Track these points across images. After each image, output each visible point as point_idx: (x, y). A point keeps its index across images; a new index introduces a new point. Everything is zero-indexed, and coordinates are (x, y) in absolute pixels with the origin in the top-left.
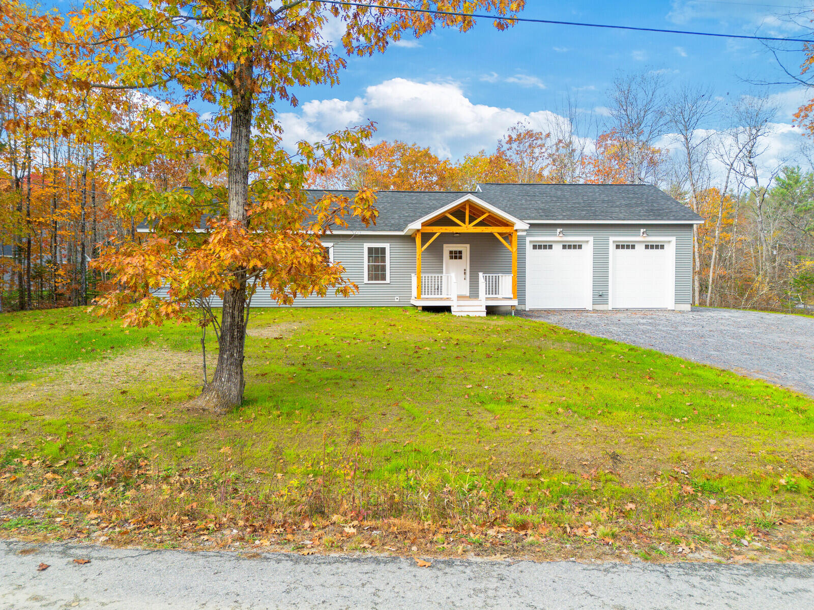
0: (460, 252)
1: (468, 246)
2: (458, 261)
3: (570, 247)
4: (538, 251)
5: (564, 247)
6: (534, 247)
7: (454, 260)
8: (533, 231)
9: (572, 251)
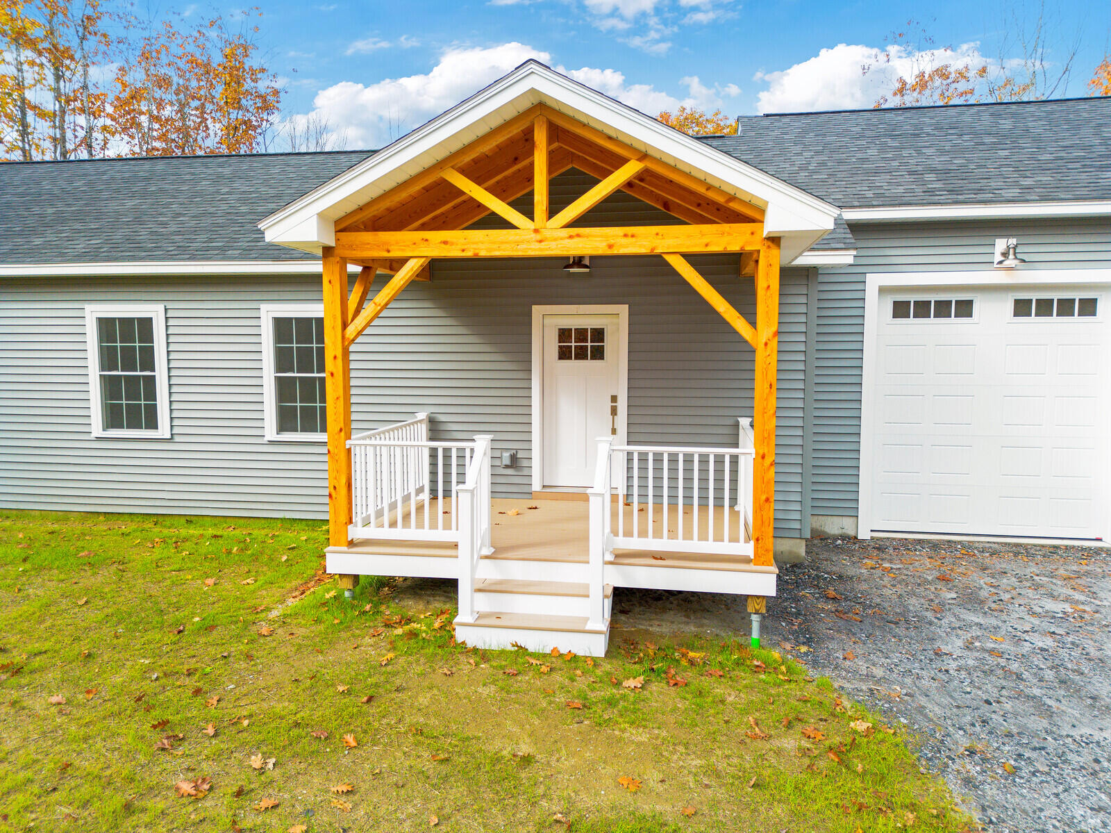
0: (599, 334)
1: (623, 310)
2: (589, 364)
3: (1045, 308)
4: (913, 326)
5: (1022, 308)
6: (900, 310)
7: (573, 364)
8: (897, 251)
9: (1055, 323)
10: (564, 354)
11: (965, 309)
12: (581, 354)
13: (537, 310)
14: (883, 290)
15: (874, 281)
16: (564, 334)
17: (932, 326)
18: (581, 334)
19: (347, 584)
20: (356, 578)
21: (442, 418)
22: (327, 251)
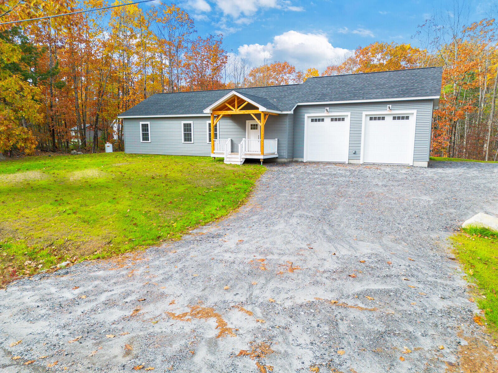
0: (257, 125)
3: (336, 120)
4: (315, 123)
5: (332, 120)
6: (312, 120)
7: (253, 130)
8: (310, 110)
9: (337, 122)
10: (252, 129)
11: (323, 120)
12: (254, 129)
13: (247, 121)
14: (309, 117)
15: (306, 115)
16: (252, 125)
17: (317, 123)
18: (254, 125)
19: (214, 158)
20: (215, 158)
21: (233, 139)
22: (211, 114)
